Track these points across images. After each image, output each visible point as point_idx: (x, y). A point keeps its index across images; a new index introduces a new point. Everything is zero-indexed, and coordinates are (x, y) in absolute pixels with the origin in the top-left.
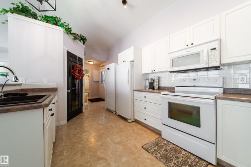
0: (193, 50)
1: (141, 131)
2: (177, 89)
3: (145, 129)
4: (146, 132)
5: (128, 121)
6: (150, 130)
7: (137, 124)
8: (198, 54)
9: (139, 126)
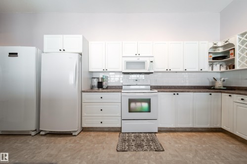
0: (141, 59)
1: (100, 138)
2: (124, 87)
3: (101, 133)
4: (105, 135)
5: (74, 134)
6: (107, 131)
7: (88, 133)
8: (143, 63)
9: (93, 134)
